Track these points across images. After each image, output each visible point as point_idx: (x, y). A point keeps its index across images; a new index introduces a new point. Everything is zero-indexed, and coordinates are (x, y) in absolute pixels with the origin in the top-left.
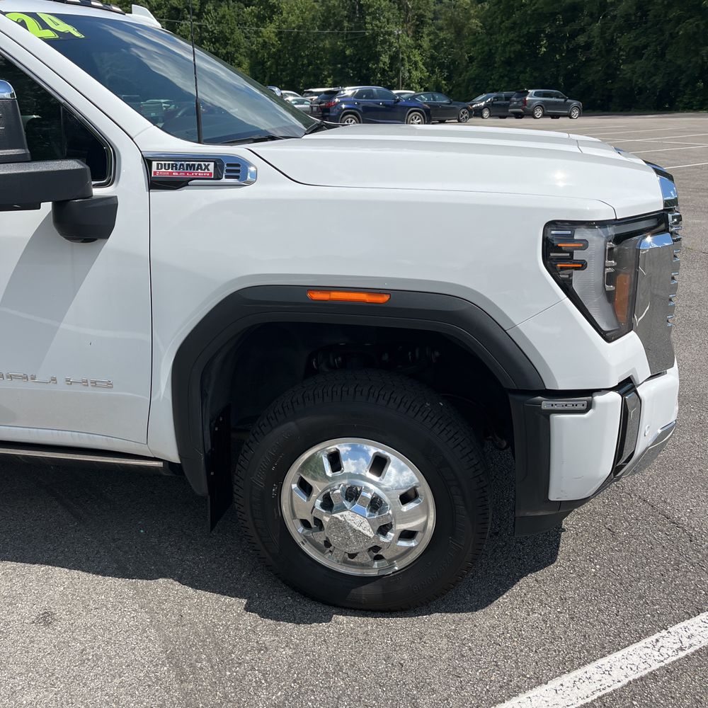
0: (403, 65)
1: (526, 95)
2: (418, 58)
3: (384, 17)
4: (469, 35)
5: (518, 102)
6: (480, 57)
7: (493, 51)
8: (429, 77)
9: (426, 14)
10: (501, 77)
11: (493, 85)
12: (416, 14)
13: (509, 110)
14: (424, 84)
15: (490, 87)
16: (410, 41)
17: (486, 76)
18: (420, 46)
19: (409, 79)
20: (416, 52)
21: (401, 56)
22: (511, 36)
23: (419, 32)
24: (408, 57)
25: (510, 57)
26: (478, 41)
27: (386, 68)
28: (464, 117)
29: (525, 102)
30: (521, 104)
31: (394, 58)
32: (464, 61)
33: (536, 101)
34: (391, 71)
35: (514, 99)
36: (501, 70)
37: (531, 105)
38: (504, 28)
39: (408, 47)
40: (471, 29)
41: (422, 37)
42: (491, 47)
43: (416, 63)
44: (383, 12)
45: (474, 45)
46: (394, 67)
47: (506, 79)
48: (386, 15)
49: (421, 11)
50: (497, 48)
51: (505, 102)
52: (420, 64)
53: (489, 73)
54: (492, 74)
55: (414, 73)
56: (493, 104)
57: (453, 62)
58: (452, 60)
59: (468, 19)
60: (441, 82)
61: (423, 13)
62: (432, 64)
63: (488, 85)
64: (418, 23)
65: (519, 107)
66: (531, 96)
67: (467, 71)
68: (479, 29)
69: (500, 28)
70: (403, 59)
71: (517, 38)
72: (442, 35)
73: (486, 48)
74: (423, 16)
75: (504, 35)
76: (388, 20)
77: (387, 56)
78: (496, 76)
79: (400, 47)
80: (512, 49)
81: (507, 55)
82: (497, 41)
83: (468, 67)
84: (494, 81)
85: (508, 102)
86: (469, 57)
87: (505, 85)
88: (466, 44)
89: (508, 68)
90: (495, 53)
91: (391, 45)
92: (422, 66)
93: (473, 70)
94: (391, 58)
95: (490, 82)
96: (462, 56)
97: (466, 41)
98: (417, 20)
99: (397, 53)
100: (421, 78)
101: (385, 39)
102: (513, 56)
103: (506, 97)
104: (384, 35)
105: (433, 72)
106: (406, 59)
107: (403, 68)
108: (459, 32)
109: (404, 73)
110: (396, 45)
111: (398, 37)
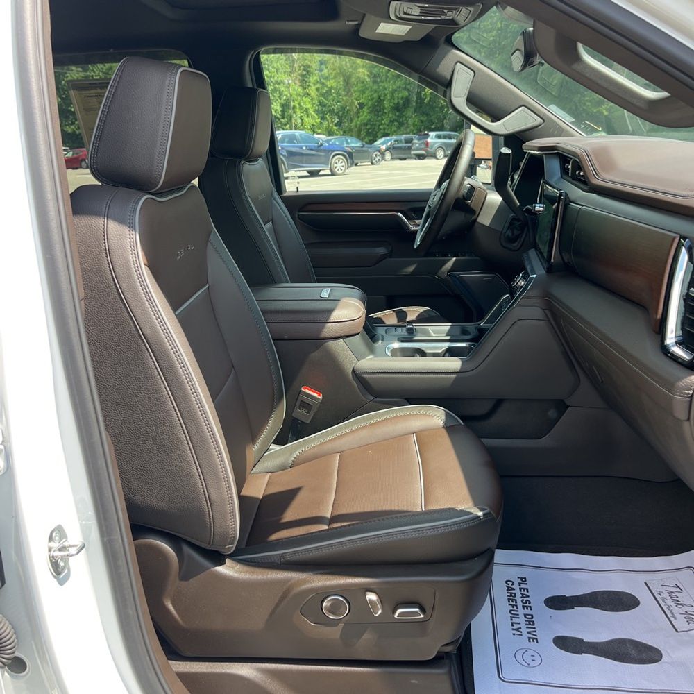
0: (295, 112)
1: (427, 138)
2: (309, 106)
3: (273, 67)
4: (357, 83)
5: (420, 144)
6: (370, 103)
7: (382, 98)
8: (321, 123)
9: (311, 64)
10: (391, 121)
11: (384, 129)
12: (302, 65)
13: (412, 152)
14: (316, 130)
15: (382, 131)
16: (300, 90)
17: (377, 121)
18: (308, 95)
19: (302, 125)
20: (307, 99)
21: (292, 104)
22: (398, 84)
23: (306, 81)
24: (299, 104)
25: (398, 103)
26: (367, 88)
27: (278, 115)
28: (377, 159)
29: (427, 144)
30: (423, 146)
31: (285, 106)
32: (354, 108)
33: (436, 143)
34: (283, 118)
35: (415, 141)
36: (390, 115)
37: (432, 147)
38: (390, 76)
39: (298, 95)
40: (359, 77)
41: (309, 86)
42: (380, 94)
43: (307, 110)
44: (272, 62)
45: (363, 92)
46: (286, 113)
47: (396, 123)
48: (275, 65)
49: (307, 62)
50: (386, 95)
51: (405, 145)
52: (311, 111)
53: (380, 118)
54: (383, 119)
55: (306, 119)
56: (394, 148)
57: (343, 108)
58: (342, 107)
59: (356, 69)
60: (332, 127)
61: (309, 63)
62: (323, 110)
63: (379, 129)
64: (305, 73)
65: (421, 149)
66: (432, 139)
67: (359, 117)
68: (366, 77)
69: (387, 77)
70: (294, 107)
71: (404, 86)
72: (329, 83)
73: (375, 95)
74: (308, 66)
75: (391, 82)
76: (277, 70)
77: (279, 104)
78: (386, 121)
79: (291, 96)
80: (400, 95)
81: (396, 101)
82: (385, 89)
83: (359, 112)
84: (385, 126)
85: (410, 145)
86: (359, 104)
87: (396, 129)
88: (355, 91)
89: (397, 114)
90: (384, 100)
91: (281, 94)
92: (313, 113)
93: (365, 115)
94: (282, 106)
95: (381, 127)
96: (353, 103)
97: (356, 89)
98: (304, 70)
99: (288, 101)
100: (313, 125)
101: (275, 88)
102: (401, 102)
103: (405, 140)
104: (274, 84)
105: (323, 118)
106: (298, 107)
107: (294, 115)
108: (347, 81)
109: (296, 120)
110: (286, 93)
111: (288, 86)
